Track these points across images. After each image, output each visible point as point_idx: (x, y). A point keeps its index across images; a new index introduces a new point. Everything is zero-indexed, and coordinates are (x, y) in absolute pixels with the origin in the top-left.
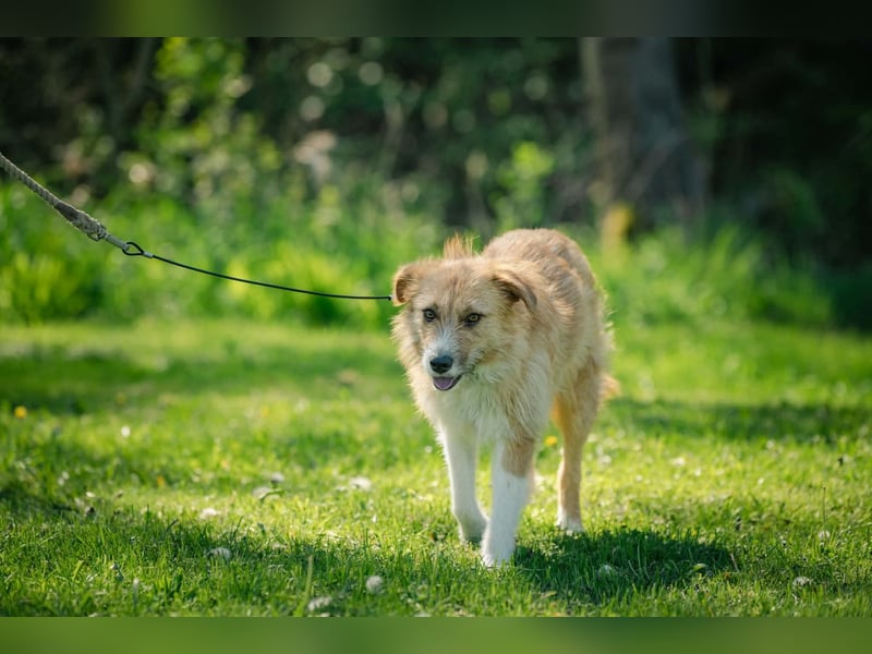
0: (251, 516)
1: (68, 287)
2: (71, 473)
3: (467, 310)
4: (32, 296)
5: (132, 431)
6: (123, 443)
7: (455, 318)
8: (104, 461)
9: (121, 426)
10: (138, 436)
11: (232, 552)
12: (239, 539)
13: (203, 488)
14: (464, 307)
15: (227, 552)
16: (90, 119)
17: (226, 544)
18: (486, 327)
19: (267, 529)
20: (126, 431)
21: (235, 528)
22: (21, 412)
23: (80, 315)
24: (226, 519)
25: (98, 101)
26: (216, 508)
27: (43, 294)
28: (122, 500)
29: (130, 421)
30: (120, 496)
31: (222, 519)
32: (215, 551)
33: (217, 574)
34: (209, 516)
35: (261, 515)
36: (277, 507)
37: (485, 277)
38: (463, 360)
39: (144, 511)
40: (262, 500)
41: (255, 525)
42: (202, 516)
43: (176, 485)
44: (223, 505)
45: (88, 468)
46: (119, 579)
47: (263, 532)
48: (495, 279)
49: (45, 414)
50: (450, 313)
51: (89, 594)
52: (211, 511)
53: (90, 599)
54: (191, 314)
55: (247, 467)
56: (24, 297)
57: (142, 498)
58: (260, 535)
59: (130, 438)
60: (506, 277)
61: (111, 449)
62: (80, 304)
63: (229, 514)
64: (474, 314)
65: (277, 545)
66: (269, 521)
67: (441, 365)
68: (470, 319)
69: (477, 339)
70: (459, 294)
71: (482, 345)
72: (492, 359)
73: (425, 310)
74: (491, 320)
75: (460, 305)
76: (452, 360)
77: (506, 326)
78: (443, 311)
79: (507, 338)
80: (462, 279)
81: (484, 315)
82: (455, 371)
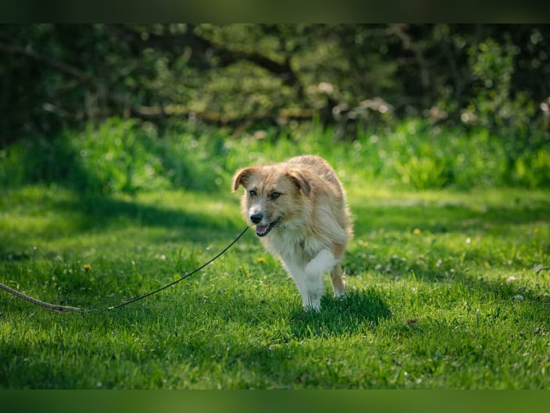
0: (532, 281)
1: (436, 173)
2: (443, 261)
3: (272, 191)
4: (419, 177)
5: (471, 240)
6: (468, 247)
7: (265, 195)
8: (458, 255)
9: (466, 238)
10: (475, 243)
11: (524, 297)
12: (527, 291)
13: (508, 267)
14: (271, 189)
15: (521, 297)
16: (447, 92)
17: (521, 294)
18: (283, 200)
19: (541, 286)
20: (468, 240)
21: (525, 286)
22: (417, 231)
23: (444, 186)
24: (520, 282)
25: (450, 82)
26: (515, 277)
27: (425, 176)
28: (468, 273)
29: (470, 236)
30: (467, 271)
31: (518, 283)
32: (515, 297)
33: (517, 307)
34: (511, 280)
35: (537, 280)
36: (545, 276)
37: (282, 174)
38: (269, 216)
39: (479, 278)
40: (538, 273)
41: (535, 284)
42: (508, 280)
43: (495, 266)
44: (518, 275)
45: (451, 258)
46: (469, 310)
47: (539, 288)
48: (287, 175)
49: (428, 232)
50: (263, 193)
51: (455, 316)
52: (513, 278)
53: (455, 319)
54: (497, 186)
55: (529, 257)
56: (415, 178)
57: (478, 272)
58: (537, 289)
59: (470, 244)
60: (294, 175)
61: (462, 249)
62: (443, 181)
63: (522, 280)
64: (276, 193)
65: (546, 294)
66: (542, 282)
67: (255, 219)
68: (274, 195)
69: (279, 206)
70: (268, 182)
71: (282, 209)
72: (290, 218)
73: (251, 192)
74: (287, 196)
75: (268, 188)
76: (262, 216)
77: (297, 200)
78: (259, 192)
79: (297, 207)
80: (270, 175)
81: (282, 194)
82: (264, 222)
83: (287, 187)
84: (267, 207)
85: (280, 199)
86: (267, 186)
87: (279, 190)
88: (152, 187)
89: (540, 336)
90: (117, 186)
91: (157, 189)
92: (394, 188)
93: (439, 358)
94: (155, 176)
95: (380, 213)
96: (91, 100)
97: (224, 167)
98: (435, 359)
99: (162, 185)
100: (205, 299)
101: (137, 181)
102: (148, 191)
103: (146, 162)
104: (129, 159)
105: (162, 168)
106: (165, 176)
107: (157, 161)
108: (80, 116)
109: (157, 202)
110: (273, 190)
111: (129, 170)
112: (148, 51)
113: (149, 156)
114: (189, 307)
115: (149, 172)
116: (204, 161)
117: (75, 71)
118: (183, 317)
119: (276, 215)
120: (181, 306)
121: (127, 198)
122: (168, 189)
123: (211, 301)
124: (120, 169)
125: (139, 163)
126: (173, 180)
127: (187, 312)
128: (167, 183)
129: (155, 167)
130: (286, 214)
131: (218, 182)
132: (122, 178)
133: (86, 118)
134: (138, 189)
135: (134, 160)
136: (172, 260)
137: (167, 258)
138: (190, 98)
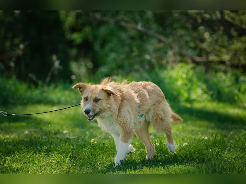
7: (92, 100)
37: (101, 89)
48: (103, 90)
67: (87, 112)
68: (96, 100)
69: (98, 106)
70: (93, 94)
71: (100, 107)
72: (105, 111)
73: (85, 98)
74: (103, 101)
75: (93, 97)
76: (90, 111)
77: (108, 102)
78: (89, 98)
79: (109, 106)
80: (94, 90)
81: (101, 99)
82: (91, 114)
83: (103, 96)
84: (93, 106)
85: (100, 102)
86: (93, 95)
87: (99, 98)
88: (201, 100)
90: (182, 99)
91: (204, 101)
94: (203, 94)
96: (170, 53)
97: (239, 90)
99: (206, 99)
100: (228, 161)
101: (194, 96)
102: (199, 102)
103: (198, 86)
104: (189, 85)
105: (206, 90)
106: (208, 94)
107: (204, 86)
108: (164, 62)
109: (204, 108)
110: (96, 98)
111: (189, 90)
112: (201, 28)
113: (200, 84)
114: (219, 165)
115: (199, 91)
116: (229, 87)
117: (163, 38)
118: (216, 171)
119: (97, 110)
120: (215, 165)
121: (188, 105)
122: (209, 101)
123: (231, 163)
124: (185, 90)
125: (194, 86)
126: (212, 96)
127: (219, 168)
128: (209, 98)
129: (202, 89)
130: (103, 110)
131: (236, 98)
132: (186, 95)
133: (167, 62)
134: (194, 100)
135: (192, 86)
136: (211, 139)
137: (208, 139)
138: (222, 53)
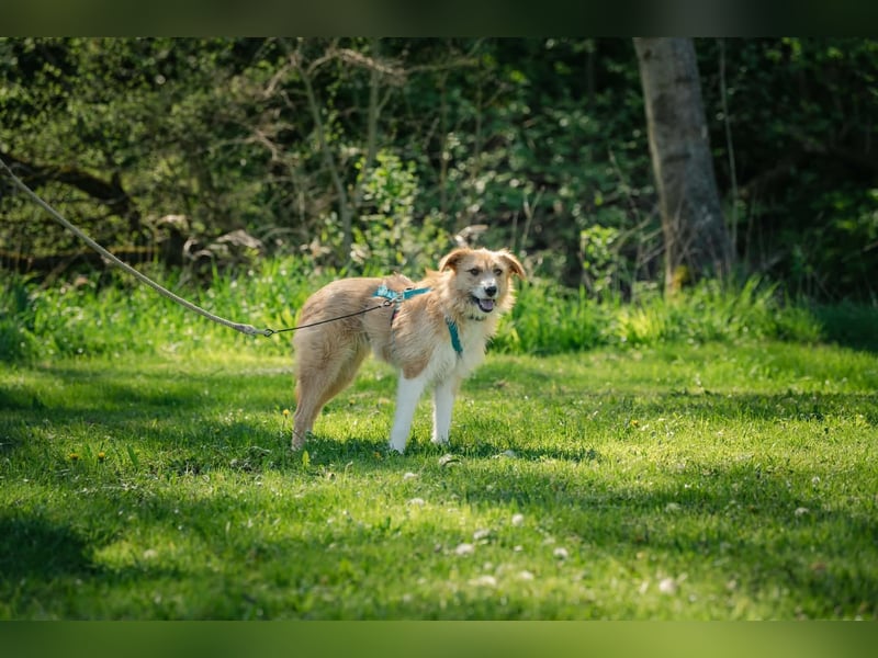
10: (363, 426)
29: (357, 415)
89: (442, 555)
92: (258, 351)
93: (307, 590)
95: (240, 384)
98: (301, 591)
